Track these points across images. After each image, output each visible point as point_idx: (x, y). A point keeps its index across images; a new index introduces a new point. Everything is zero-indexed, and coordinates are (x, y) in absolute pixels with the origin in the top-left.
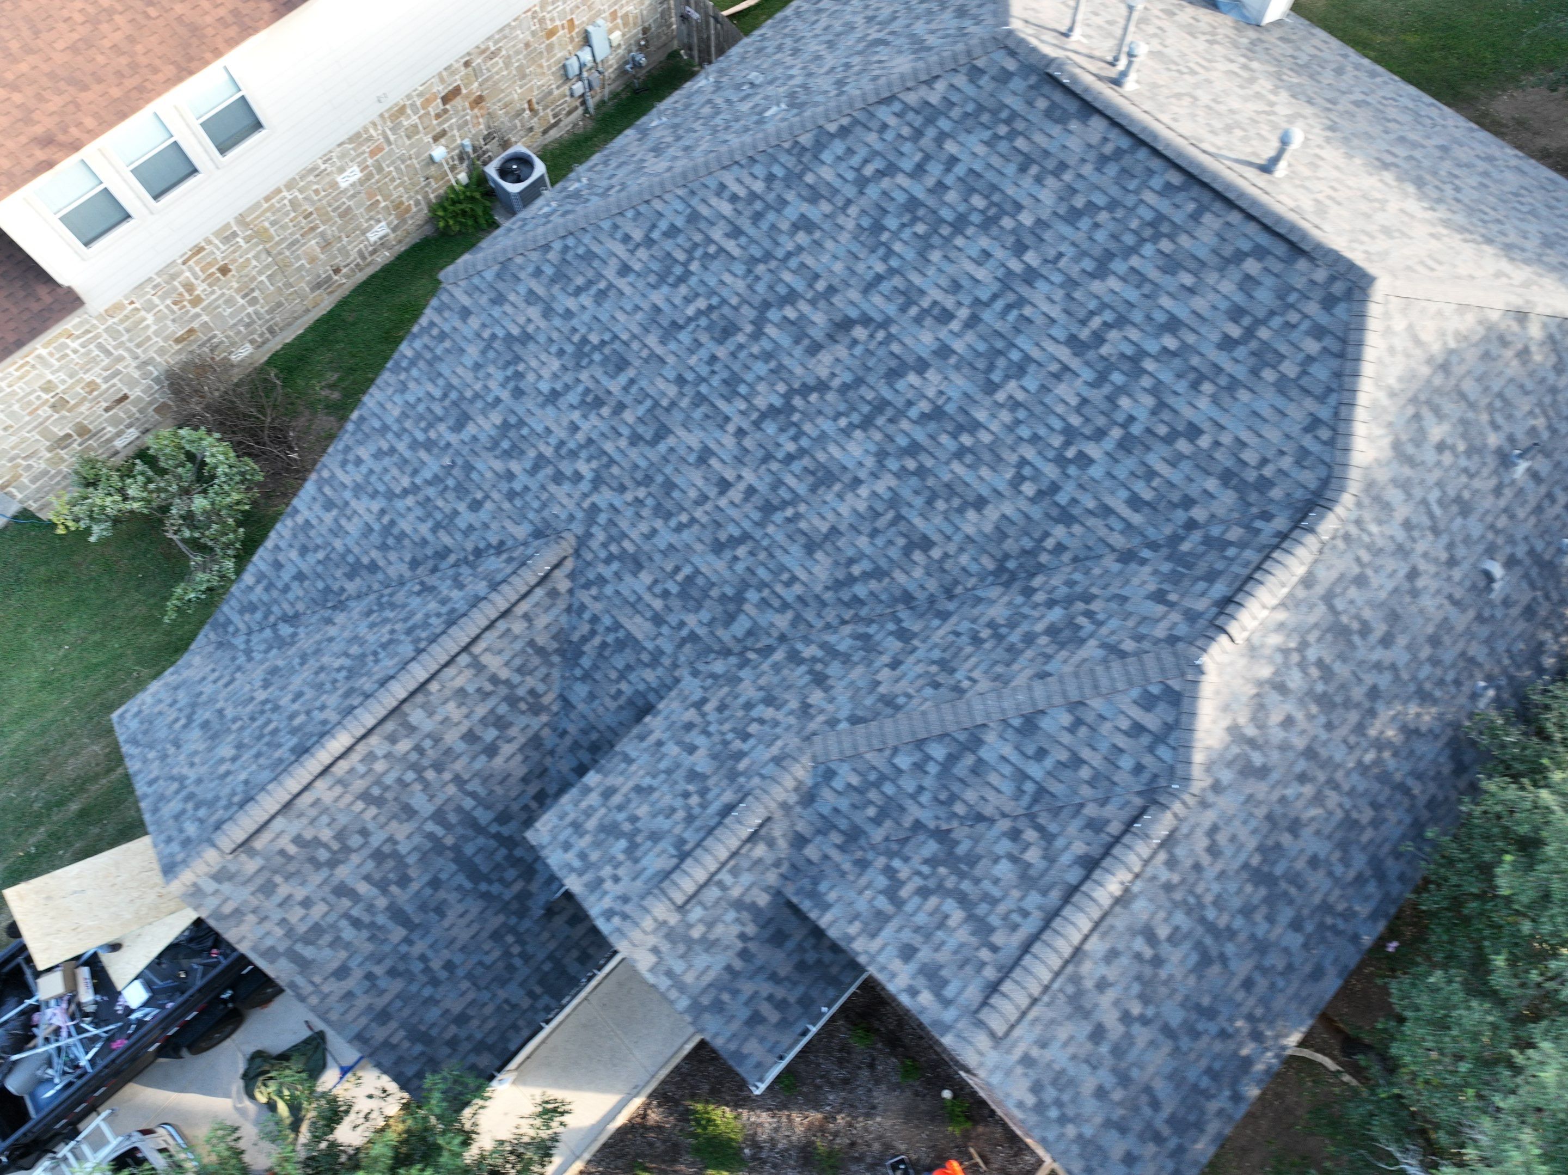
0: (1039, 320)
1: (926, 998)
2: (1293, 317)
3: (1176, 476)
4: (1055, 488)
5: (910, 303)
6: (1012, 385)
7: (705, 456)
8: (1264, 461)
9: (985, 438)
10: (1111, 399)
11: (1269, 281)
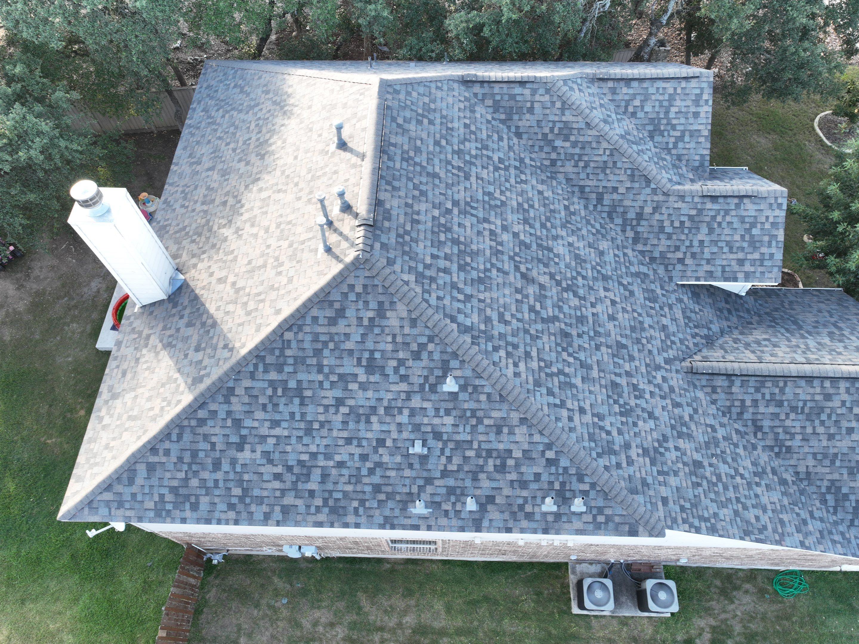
0: (468, 194)
1: (705, 97)
2: (408, 103)
3: (484, 127)
4: (516, 168)
5: (498, 251)
6: (496, 195)
7: (612, 318)
8: (460, 101)
9: (520, 199)
10: (476, 157)
11: (402, 114)
